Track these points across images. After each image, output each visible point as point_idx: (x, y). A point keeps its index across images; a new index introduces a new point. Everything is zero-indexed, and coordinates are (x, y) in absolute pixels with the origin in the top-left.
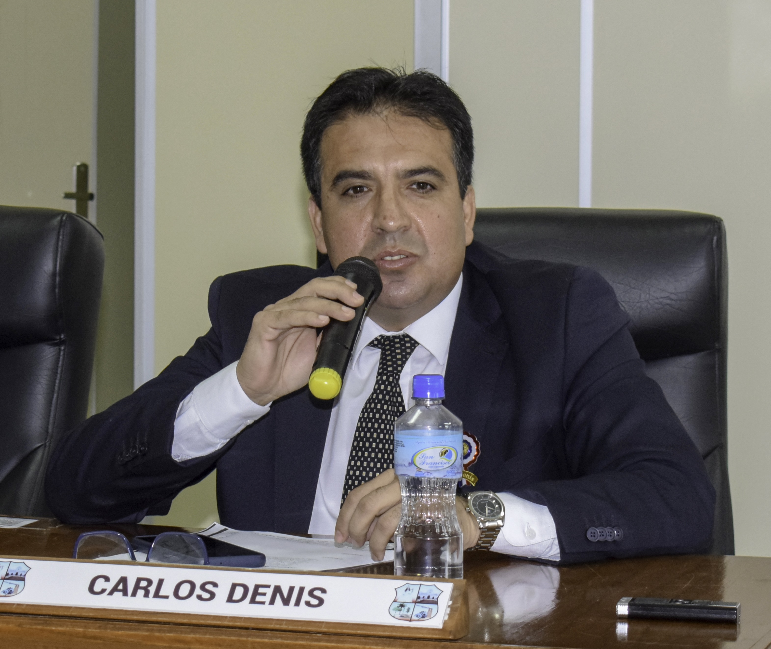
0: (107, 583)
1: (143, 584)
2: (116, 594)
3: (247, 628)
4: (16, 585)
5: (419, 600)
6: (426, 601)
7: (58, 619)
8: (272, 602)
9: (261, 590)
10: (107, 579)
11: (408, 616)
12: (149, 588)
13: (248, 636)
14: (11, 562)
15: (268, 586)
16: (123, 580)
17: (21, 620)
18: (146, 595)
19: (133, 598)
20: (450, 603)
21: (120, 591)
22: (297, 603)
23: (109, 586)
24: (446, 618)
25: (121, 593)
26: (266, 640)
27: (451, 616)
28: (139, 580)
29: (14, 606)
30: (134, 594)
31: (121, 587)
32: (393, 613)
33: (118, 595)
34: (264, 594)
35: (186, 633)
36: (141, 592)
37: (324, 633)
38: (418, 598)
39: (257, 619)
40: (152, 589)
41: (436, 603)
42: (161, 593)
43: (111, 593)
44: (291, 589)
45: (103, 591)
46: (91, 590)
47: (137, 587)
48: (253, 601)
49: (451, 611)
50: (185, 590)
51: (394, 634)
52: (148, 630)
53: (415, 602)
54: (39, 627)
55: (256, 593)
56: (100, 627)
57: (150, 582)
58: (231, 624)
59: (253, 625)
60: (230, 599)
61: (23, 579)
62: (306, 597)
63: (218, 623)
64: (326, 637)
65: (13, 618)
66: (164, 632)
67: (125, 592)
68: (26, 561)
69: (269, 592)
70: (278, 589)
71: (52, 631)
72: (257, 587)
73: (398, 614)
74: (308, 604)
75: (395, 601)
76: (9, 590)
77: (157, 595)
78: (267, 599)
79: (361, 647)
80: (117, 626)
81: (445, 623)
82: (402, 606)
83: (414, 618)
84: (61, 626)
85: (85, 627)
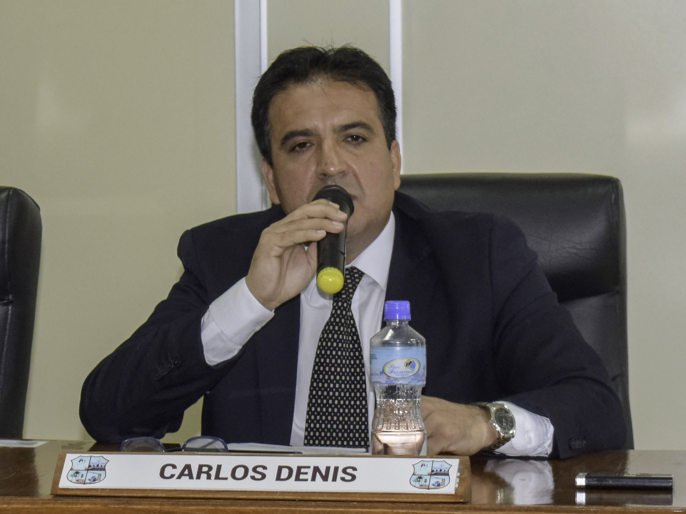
0: (174, 470)
1: (205, 469)
2: (183, 477)
3: (294, 500)
4: (99, 474)
5: (433, 473)
6: (439, 473)
7: (138, 500)
8: (314, 479)
9: (303, 470)
10: (174, 467)
11: (426, 485)
12: (210, 472)
13: (296, 507)
14: (91, 456)
15: (309, 467)
16: (188, 467)
17: (106, 501)
18: (209, 477)
19: (198, 480)
20: (459, 474)
21: (186, 475)
22: (334, 479)
23: (177, 472)
24: (457, 486)
25: (188, 477)
26: (312, 509)
27: (460, 484)
28: (201, 467)
29: (99, 491)
30: (198, 477)
31: (186, 472)
32: (413, 483)
33: (185, 479)
34: (306, 473)
35: (244, 506)
36: (204, 476)
37: (358, 502)
38: (432, 471)
39: (302, 492)
40: (213, 473)
41: (447, 474)
42: (221, 476)
43: (179, 477)
44: (328, 469)
45: (172, 476)
46: (162, 475)
47: (200, 472)
48: (297, 479)
49: (460, 480)
50: (240, 472)
51: (416, 500)
52: (213, 505)
53: (431, 475)
54: (122, 506)
55: (299, 473)
56: (173, 505)
57: (210, 468)
58: (281, 497)
59: (299, 498)
60: (278, 478)
61: (104, 469)
62: (340, 474)
63: (271, 497)
64: (361, 504)
65: (99, 500)
66: (227, 505)
67: (191, 477)
68: (104, 455)
69: (310, 471)
70: (316, 469)
71: (133, 509)
72: (299, 468)
73: (417, 484)
74: (343, 479)
75: (414, 474)
76: (93, 478)
77: (217, 477)
78: (309, 476)
79: (389, 511)
80: (188, 503)
81: (456, 490)
82: (420, 478)
83: (431, 486)
84: (140, 504)
85: (160, 505)
